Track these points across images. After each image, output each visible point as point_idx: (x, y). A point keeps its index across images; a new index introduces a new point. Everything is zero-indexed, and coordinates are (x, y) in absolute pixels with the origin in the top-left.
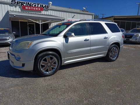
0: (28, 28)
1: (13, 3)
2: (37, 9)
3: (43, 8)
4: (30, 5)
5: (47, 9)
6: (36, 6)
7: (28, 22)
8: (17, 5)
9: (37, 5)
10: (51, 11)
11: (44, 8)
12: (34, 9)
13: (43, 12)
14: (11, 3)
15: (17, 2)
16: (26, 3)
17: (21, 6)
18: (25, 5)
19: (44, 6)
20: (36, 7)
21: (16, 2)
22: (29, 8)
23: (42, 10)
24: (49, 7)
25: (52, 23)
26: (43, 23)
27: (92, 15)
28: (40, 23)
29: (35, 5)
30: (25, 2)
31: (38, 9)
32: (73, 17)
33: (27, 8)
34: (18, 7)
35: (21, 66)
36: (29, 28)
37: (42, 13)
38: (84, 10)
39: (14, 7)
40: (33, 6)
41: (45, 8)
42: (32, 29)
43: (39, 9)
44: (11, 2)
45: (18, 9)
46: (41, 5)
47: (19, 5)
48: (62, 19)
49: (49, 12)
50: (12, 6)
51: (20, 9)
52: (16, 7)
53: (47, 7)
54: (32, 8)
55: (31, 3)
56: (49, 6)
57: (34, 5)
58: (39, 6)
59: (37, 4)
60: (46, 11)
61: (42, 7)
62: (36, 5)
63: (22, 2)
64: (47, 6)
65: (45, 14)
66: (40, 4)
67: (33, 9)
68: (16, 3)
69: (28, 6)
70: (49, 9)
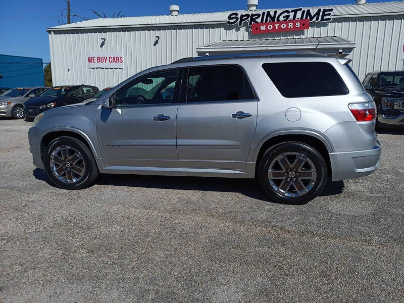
1: (232, 21)
3: (312, 18)
4: (273, 19)
6: (288, 17)
8: (240, 24)
9: (292, 15)
10: (338, 25)
11: (314, 19)
12: (284, 26)
13: (310, 32)
14: (229, 22)
15: (242, 16)
16: (264, 13)
17: (250, 24)
18: (259, 20)
20: (290, 21)
21: (239, 16)
22: (270, 27)
29: (286, 14)
30: (261, 13)
31: (294, 25)
33: (263, 28)
34: (242, 29)
37: (304, 37)
39: (234, 30)
41: (317, 19)
43: (298, 25)
44: (228, 20)
45: (242, 34)
47: (245, 24)
48: (343, 49)
49: (331, 30)
50: (230, 29)
51: (246, 33)
52: (238, 30)
54: (277, 25)
55: (276, 12)
56: (331, 10)
57: (284, 17)
58: (299, 15)
59: (292, 11)
60: (319, 25)
61: (306, 18)
62: (290, 14)
63: (253, 15)
64: (325, 11)
65: (317, 35)
66: (300, 9)
67: (279, 27)
68: (239, 21)
69: (268, 21)
70: (330, 19)
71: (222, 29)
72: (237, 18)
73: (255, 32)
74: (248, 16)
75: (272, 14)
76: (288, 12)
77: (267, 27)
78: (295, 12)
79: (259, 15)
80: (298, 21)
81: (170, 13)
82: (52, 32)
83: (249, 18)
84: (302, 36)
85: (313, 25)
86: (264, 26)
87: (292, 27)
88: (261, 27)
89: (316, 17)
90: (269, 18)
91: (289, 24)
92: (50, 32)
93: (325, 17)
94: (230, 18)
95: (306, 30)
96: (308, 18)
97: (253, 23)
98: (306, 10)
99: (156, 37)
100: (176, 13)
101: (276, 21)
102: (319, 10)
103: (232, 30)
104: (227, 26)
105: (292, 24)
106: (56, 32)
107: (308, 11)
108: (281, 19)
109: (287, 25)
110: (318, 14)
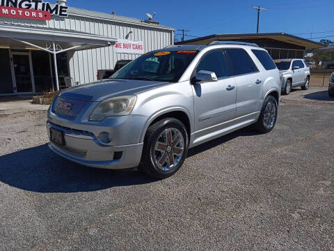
0: (13, 66)
2: (34, 14)
4: (15, 4)
5: (60, 14)
6: (30, 6)
7: (13, 50)
10: (72, 21)
11: (54, 13)
12: (27, 14)
13: (51, 23)
19: (52, 7)
20: (32, 10)
22: (13, 12)
23: (47, 17)
24: (65, 11)
25: (76, 52)
26: (62, 51)
27: (170, 32)
28: (55, 53)
29: (27, 3)
31: (37, 15)
32: (127, 37)
33: (5, 11)
35: (112, 158)
36: (16, 66)
37: (47, 26)
38: (150, 19)
40: (23, 5)
41: (56, 13)
42: (23, 69)
43: (41, 15)
46: (44, 4)
48: (110, 42)
49: (68, 24)
53: (61, 11)
54: (20, 12)
56: (66, 8)
59: (33, 1)
60: (58, 19)
62: (31, 3)
64: (61, 7)
65: (57, 27)
66: (41, 2)
67: (23, 13)
69: (10, 5)
70: (66, 15)
76: (29, 1)
77: (9, 12)
78: (36, 2)
80: (40, 11)
84: (44, 26)
85: (53, 18)
86: (7, 10)
87: (35, 16)
88: (3, 10)
89: (55, 11)
90: (10, 3)
91: (32, 13)
93: (63, 13)
95: (47, 21)
96: (49, 11)
98: (46, 3)
101: (18, 7)
102: (57, 6)
110: (56, 8)
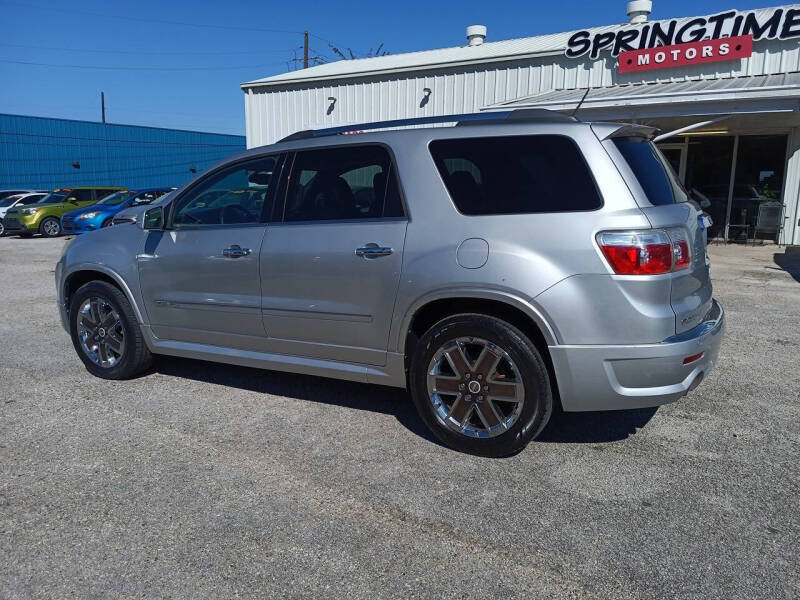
1: (575, 49)
2: (707, 51)
3: (758, 32)
4: (667, 39)
5: (785, 33)
6: (701, 32)
8: (594, 55)
12: (691, 53)
13: (754, 64)
14: (569, 52)
15: (598, 37)
16: (646, 29)
17: (616, 52)
18: (635, 44)
19: (763, 17)
21: (591, 38)
22: (661, 57)
30: (640, 29)
31: (716, 50)
33: (643, 59)
34: (599, 65)
37: (741, 74)
39: (581, 67)
41: (772, 33)
43: (725, 49)
44: (568, 48)
45: (598, 76)
47: (605, 54)
50: (571, 64)
51: (608, 73)
52: (588, 66)
53: (789, 22)
54: (675, 53)
57: (692, 34)
58: (728, 26)
59: (711, 20)
60: (775, 47)
61: (746, 32)
62: (706, 26)
63: (621, 34)
64: (792, 14)
65: (771, 70)
68: (591, 48)
69: (656, 43)
71: (556, 67)
72: (587, 43)
73: (626, 69)
74: (611, 36)
75: (665, 28)
76: (702, 22)
77: (652, 58)
78: (719, 20)
79: (634, 33)
80: (725, 40)
81: (467, 40)
82: (250, 90)
83: (614, 42)
84: (734, 74)
85: (761, 47)
86: (647, 56)
87: (710, 54)
88: (640, 57)
89: (769, 29)
90: (657, 38)
91: (704, 48)
92: (246, 90)
93: (793, 28)
94: (571, 43)
95: (744, 60)
96: (751, 32)
97: (621, 50)
98: (745, 15)
99: (425, 89)
100: (478, 40)
101: (673, 43)
102: (779, 13)
103: (576, 66)
104: (566, 60)
105: (711, 48)
106: (258, 90)
107: (751, 17)
108: (686, 37)
109: (700, 51)
110: (774, 21)
